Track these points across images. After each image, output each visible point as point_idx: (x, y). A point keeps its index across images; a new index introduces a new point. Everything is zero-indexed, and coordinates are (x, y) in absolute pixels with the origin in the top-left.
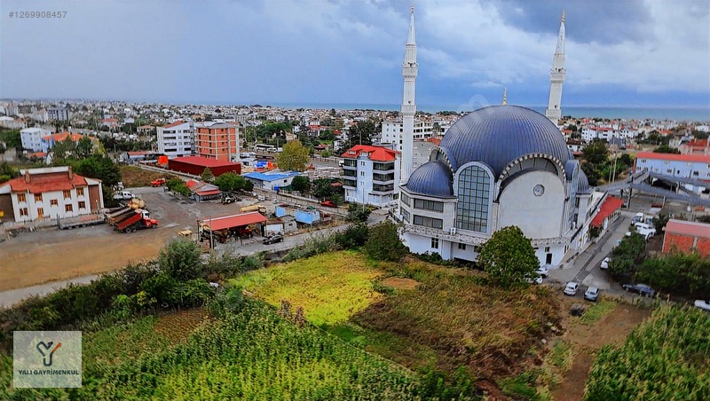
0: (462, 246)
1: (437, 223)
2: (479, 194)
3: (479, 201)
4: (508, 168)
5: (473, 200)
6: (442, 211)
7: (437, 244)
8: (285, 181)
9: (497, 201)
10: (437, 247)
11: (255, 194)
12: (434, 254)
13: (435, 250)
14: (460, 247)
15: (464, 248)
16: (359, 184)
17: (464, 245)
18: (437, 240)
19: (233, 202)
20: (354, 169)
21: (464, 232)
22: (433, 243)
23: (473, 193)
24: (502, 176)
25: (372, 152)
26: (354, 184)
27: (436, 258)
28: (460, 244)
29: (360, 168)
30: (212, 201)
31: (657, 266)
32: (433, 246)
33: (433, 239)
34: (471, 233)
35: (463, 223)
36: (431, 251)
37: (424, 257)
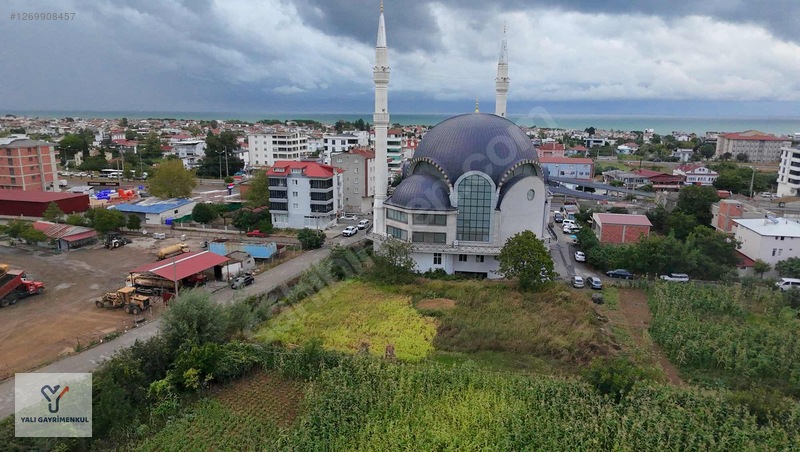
0: (463, 258)
1: (440, 238)
2: (480, 203)
3: (480, 210)
4: (506, 176)
5: (474, 210)
6: (445, 224)
7: (440, 259)
8: (176, 212)
9: (498, 208)
10: (440, 263)
11: (145, 232)
12: (437, 271)
13: (438, 266)
14: (461, 260)
15: (465, 260)
16: (290, 207)
17: (465, 256)
18: (440, 255)
19: (122, 244)
20: (284, 189)
21: (466, 243)
22: (435, 259)
23: (474, 203)
24: (501, 184)
25: (305, 168)
26: (284, 207)
27: (441, 273)
28: (461, 255)
29: (291, 187)
30: (88, 247)
31: (631, 253)
32: (435, 263)
33: (435, 254)
34: (473, 243)
35: (464, 234)
36: (434, 267)
37: (428, 274)
